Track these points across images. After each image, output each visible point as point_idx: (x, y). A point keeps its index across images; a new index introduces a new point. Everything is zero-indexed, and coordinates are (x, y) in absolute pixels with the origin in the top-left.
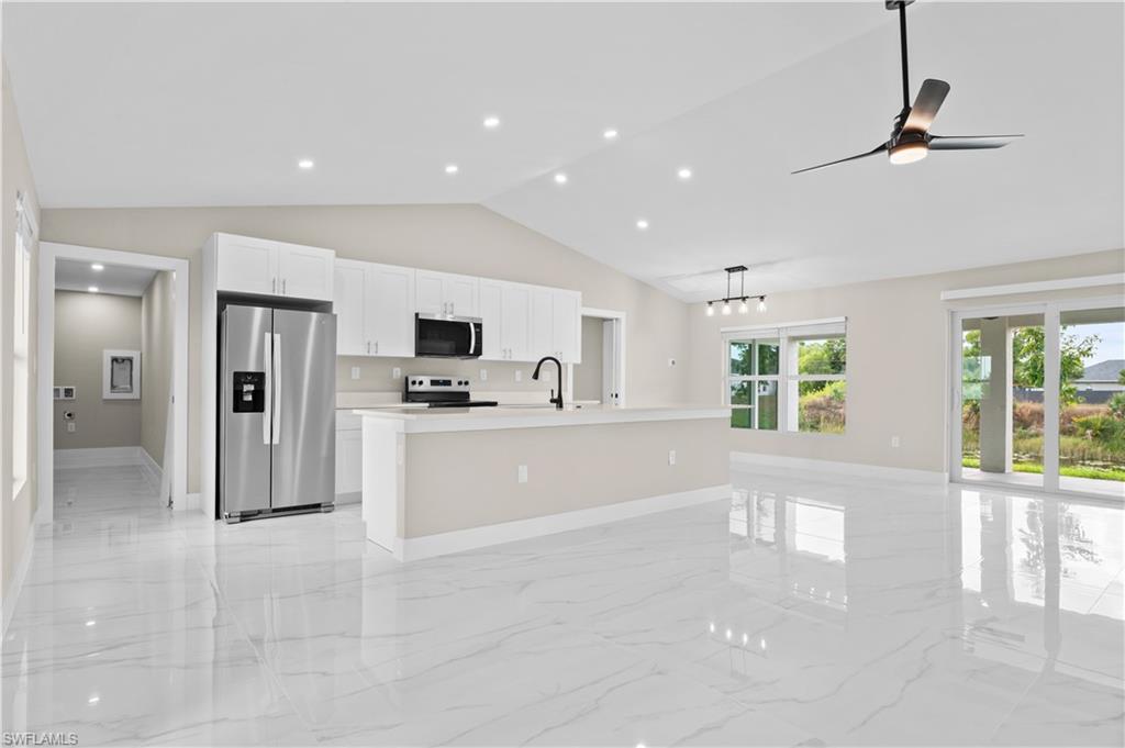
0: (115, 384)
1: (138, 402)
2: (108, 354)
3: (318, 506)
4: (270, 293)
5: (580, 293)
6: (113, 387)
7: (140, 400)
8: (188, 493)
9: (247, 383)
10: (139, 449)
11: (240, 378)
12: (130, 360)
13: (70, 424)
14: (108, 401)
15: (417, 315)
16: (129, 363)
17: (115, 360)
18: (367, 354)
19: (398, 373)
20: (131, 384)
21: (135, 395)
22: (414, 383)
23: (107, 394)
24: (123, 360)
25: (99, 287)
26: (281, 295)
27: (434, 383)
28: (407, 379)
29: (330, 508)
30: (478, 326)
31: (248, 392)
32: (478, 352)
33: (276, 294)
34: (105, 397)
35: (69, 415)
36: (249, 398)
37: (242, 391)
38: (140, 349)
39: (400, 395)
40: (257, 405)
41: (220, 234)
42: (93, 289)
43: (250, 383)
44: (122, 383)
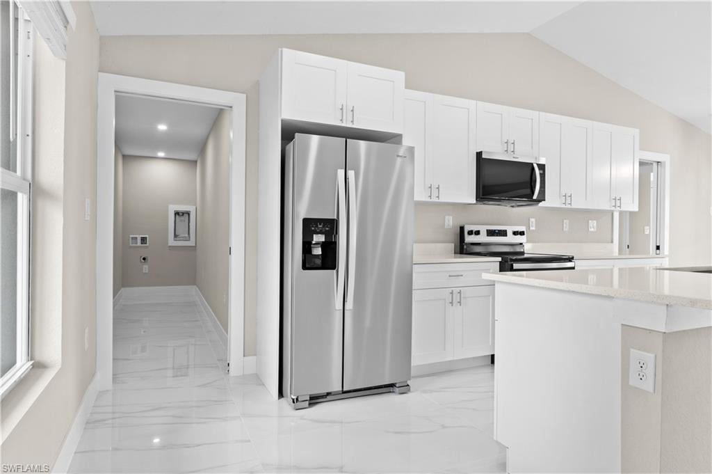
0: (177, 234)
1: (194, 248)
2: (173, 208)
3: (392, 385)
4: (338, 123)
5: (637, 131)
6: (176, 236)
7: (195, 247)
8: (244, 356)
9: (317, 233)
10: (195, 288)
11: (310, 226)
12: (188, 213)
13: (145, 266)
14: (172, 247)
15: (479, 154)
16: (187, 215)
17: (177, 213)
18: (429, 200)
19: (450, 222)
20: (189, 234)
21: (191, 243)
22: (470, 233)
23: (171, 242)
24: (183, 214)
25: (165, 152)
26: (349, 125)
27: (491, 233)
28: (462, 229)
29: (405, 388)
30: (542, 167)
31: (317, 244)
32: (542, 198)
33: (343, 125)
34: (169, 245)
35: (144, 259)
36: (318, 251)
37: (310, 243)
38: (195, 204)
39: (451, 247)
40: (328, 260)
41: (285, 50)
42: (161, 154)
43: (321, 233)
44: (182, 232)
